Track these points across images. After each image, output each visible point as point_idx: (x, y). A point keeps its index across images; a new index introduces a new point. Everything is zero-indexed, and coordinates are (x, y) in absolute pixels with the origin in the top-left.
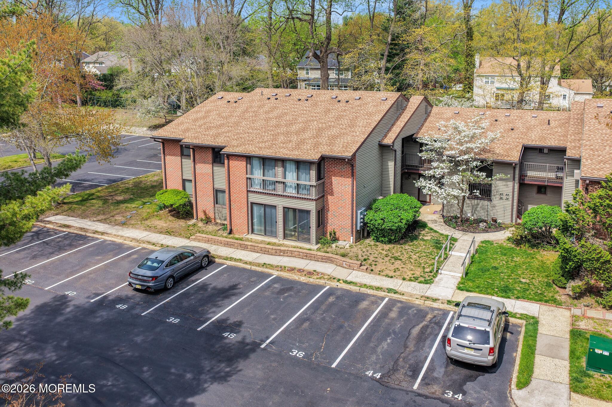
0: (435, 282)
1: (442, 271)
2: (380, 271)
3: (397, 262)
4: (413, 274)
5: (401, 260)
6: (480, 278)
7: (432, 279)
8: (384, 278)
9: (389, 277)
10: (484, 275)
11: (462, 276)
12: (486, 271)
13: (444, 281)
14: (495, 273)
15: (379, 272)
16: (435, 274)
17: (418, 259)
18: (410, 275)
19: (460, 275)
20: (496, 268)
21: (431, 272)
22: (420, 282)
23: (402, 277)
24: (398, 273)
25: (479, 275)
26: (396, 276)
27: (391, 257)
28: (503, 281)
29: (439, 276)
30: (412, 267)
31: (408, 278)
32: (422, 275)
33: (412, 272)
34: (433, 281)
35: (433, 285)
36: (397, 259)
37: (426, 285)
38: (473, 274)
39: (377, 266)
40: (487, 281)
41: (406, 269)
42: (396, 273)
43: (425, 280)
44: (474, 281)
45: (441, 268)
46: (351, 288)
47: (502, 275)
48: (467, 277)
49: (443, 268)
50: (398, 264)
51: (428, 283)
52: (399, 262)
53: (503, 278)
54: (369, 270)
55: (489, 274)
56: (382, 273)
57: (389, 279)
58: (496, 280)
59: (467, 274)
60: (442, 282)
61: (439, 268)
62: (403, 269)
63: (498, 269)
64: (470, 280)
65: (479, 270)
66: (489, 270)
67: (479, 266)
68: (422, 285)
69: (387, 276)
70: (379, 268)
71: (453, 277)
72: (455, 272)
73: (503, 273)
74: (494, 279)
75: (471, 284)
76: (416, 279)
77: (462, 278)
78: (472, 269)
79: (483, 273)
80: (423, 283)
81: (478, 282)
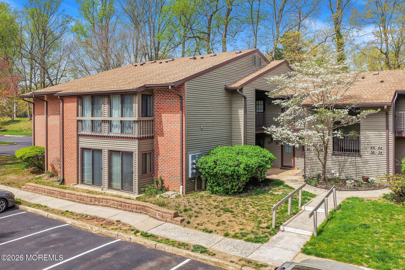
0: (270, 241)
1: (285, 227)
2: (198, 224)
3: (225, 215)
4: (242, 229)
5: (231, 212)
6: (341, 238)
7: (267, 237)
8: (201, 233)
9: (207, 232)
10: (347, 235)
11: (313, 234)
12: (350, 229)
13: (284, 240)
14: (364, 233)
15: (196, 225)
16: (273, 230)
17: (255, 212)
18: (237, 231)
19: (310, 233)
20: (367, 227)
21: (268, 228)
22: (248, 240)
23: (225, 232)
24: (221, 227)
25: (340, 234)
26: (218, 231)
27: (220, 209)
28: (378, 244)
29: (279, 234)
30: (244, 221)
31: (233, 233)
32: (254, 230)
33: (241, 227)
34: (268, 240)
35: (265, 244)
36: (227, 211)
37: (254, 244)
38: (330, 233)
39: (197, 218)
40: (350, 243)
41: (234, 223)
42: (218, 228)
43: (256, 238)
44: (330, 242)
45: (285, 223)
46: (145, 243)
47: (376, 235)
48: (320, 236)
49: (287, 224)
50: (226, 217)
51: (259, 242)
52: (229, 214)
53: (378, 240)
54: (185, 223)
55: (355, 234)
56: (200, 227)
57: (207, 234)
58: (366, 243)
59: (320, 232)
60: (282, 241)
61: (281, 224)
62: (230, 223)
63: (369, 227)
64: (325, 239)
65: (339, 227)
66: (355, 229)
67: (340, 223)
68: (249, 244)
69: (205, 230)
70: (199, 220)
71: (299, 235)
72: (304, 229)
73: (377, 234)
74: (363, 240)
75: (324, 246)
76: (243, 235)
77: (313, 237)
78: (330, 226)
79: (345, 231)
80: (252, 241)
81: (336, 243)
